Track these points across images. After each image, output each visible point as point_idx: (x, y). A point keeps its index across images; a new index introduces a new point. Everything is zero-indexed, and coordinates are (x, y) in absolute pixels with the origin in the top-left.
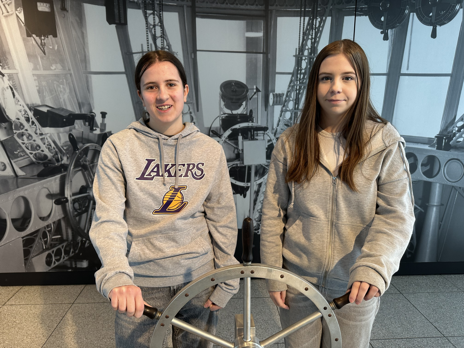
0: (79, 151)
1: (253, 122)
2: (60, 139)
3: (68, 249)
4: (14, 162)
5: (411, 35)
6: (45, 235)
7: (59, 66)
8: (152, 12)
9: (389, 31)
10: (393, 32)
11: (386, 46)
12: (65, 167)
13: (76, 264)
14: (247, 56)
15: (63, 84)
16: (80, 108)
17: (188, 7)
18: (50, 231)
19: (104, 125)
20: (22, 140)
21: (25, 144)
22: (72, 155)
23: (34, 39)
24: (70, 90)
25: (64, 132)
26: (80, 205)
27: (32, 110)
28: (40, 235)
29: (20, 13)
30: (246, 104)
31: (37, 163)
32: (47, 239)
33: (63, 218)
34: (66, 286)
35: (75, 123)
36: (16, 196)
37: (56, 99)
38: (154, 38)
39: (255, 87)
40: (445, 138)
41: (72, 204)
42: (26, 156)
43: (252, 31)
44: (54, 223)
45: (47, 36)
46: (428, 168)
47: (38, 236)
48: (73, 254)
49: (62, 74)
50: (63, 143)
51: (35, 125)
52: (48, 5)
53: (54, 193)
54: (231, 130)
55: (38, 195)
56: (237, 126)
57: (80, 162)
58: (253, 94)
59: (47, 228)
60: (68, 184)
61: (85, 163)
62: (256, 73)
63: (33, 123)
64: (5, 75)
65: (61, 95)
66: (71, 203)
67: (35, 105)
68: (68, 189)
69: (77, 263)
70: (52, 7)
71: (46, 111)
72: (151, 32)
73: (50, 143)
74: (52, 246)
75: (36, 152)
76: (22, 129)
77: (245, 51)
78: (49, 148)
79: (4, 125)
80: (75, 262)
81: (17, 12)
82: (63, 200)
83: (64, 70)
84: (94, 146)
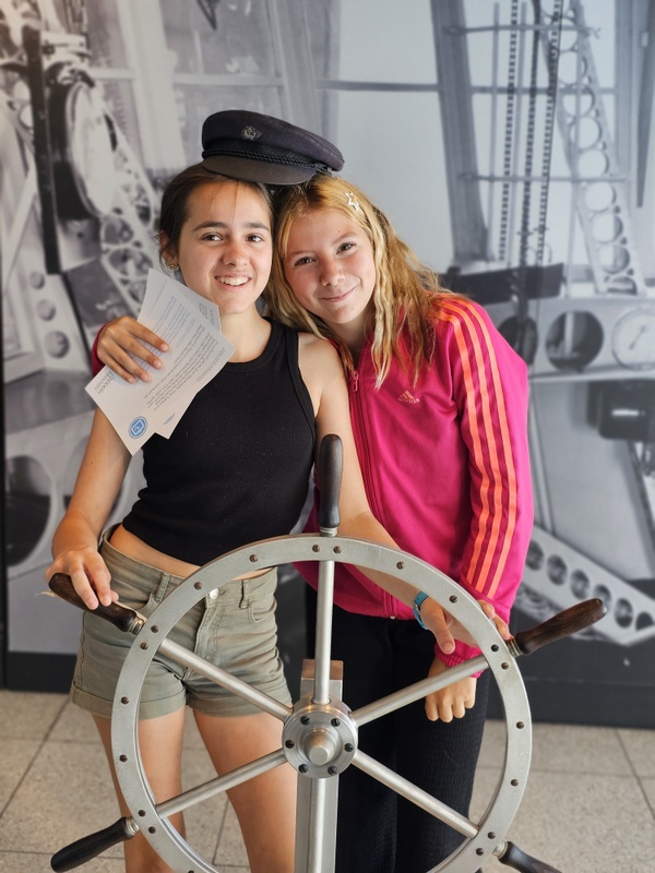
4: (93, 334)
7: (250, 62)
20: (122, 273)
27: (161, 186)
49: (256, 86)
64: (96, 82)
76: (126, 240)
79: (77, 226)
83: (263, 73)
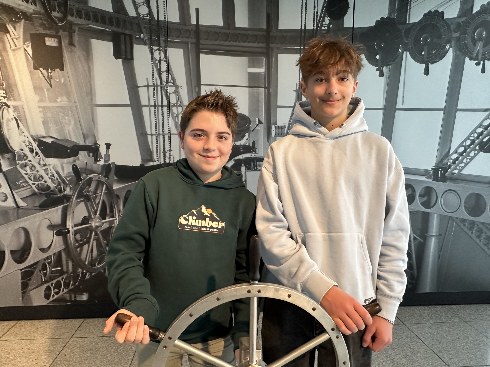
0: (83, 181)
1: (256, 153)
2: (63, 170)
3: (67, 281)
4: (16, 193)
5: (405, 72)
6: (44, 268)
7: (65, 99)
8: (157, 48)
9: (384, 68)
10: (388, 69)
11: (382, 81)
12: (68, 198)
13: (75, 297)
14: (249, 90)
15: (68, 116)
16: (85, 139)
17: (192, 43)
18: (50, 263)
19: (108, 156)
20: (25, 171)
21: (27, 175)
22: (76, 185)
23: (41, 72)
24: (75, 122)
25: (67, 163)
26: (81, 236)
27: (37, 141)
28: (40, 267)
29: (27, 47)
30: (249, 136)
31: (39, 194)
32: (47, 271)
33: (64, 249)
34: (64, 320)
35: (79, 154)
36: (16, 227)
37: (61, 130)
38: (160, 73)
39: (257, 120)
40: (440, 169)
41: (74, 235)
42: (29, 187)
43: (254, 67)
44: (54, 254)
45: (54, 69)
46: (425, 198)
47: (37, 269)
48: (73, 287)
49: (68, 106)
50: (67, 174)
51: (39, 156)
52: (56, 40)
53: (56, 224)
54: (234, 160)
55: (39, 226)
56: (240, 157)
57: (83, 193)
58: (256, 126)
59: (47, 260)
60: (70, 215)
61: (87, 193)
62: (258, 106)
63: (37, 154)
64: (10, 106)
65: (66, 126)
66: (72, 234)
67: (39, 136)
68: (70, 220)
69: (77, 296)
70: (60, 42)
71: (50, 142)
72: (156, 66)
73: (53, 174)
74: (52, 279)
75: (39, 182)
76: (26, 160)
77: (247, 85)
78: (52, 179)
79: (7, 155)
80: (75, 295)
81: (25, 46)
82: (64, 231)
83: (70, 102)
84: (98, 177)
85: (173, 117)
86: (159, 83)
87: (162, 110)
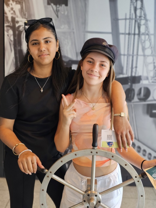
7: (66, 26)
15: (67, 39)
16: (77, 56)
23: (52, 6)
24: (72, 44)
38: (135, 9)
45: (61, 5)
65: (65, 46)
72: (133, 5)
85: (141, 42)
86: (134, 17)
87: (134, 37)
